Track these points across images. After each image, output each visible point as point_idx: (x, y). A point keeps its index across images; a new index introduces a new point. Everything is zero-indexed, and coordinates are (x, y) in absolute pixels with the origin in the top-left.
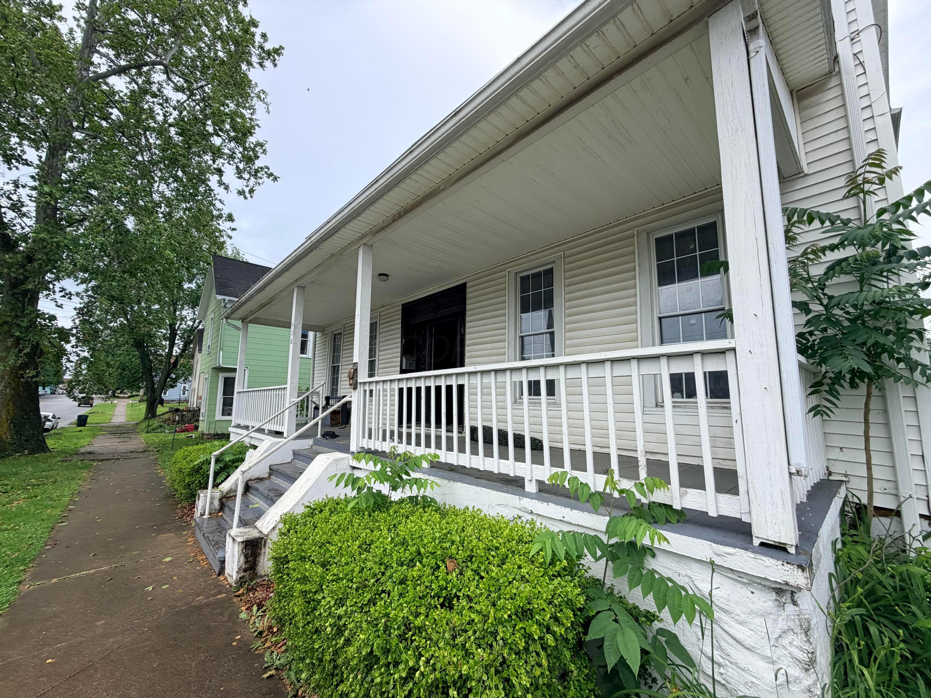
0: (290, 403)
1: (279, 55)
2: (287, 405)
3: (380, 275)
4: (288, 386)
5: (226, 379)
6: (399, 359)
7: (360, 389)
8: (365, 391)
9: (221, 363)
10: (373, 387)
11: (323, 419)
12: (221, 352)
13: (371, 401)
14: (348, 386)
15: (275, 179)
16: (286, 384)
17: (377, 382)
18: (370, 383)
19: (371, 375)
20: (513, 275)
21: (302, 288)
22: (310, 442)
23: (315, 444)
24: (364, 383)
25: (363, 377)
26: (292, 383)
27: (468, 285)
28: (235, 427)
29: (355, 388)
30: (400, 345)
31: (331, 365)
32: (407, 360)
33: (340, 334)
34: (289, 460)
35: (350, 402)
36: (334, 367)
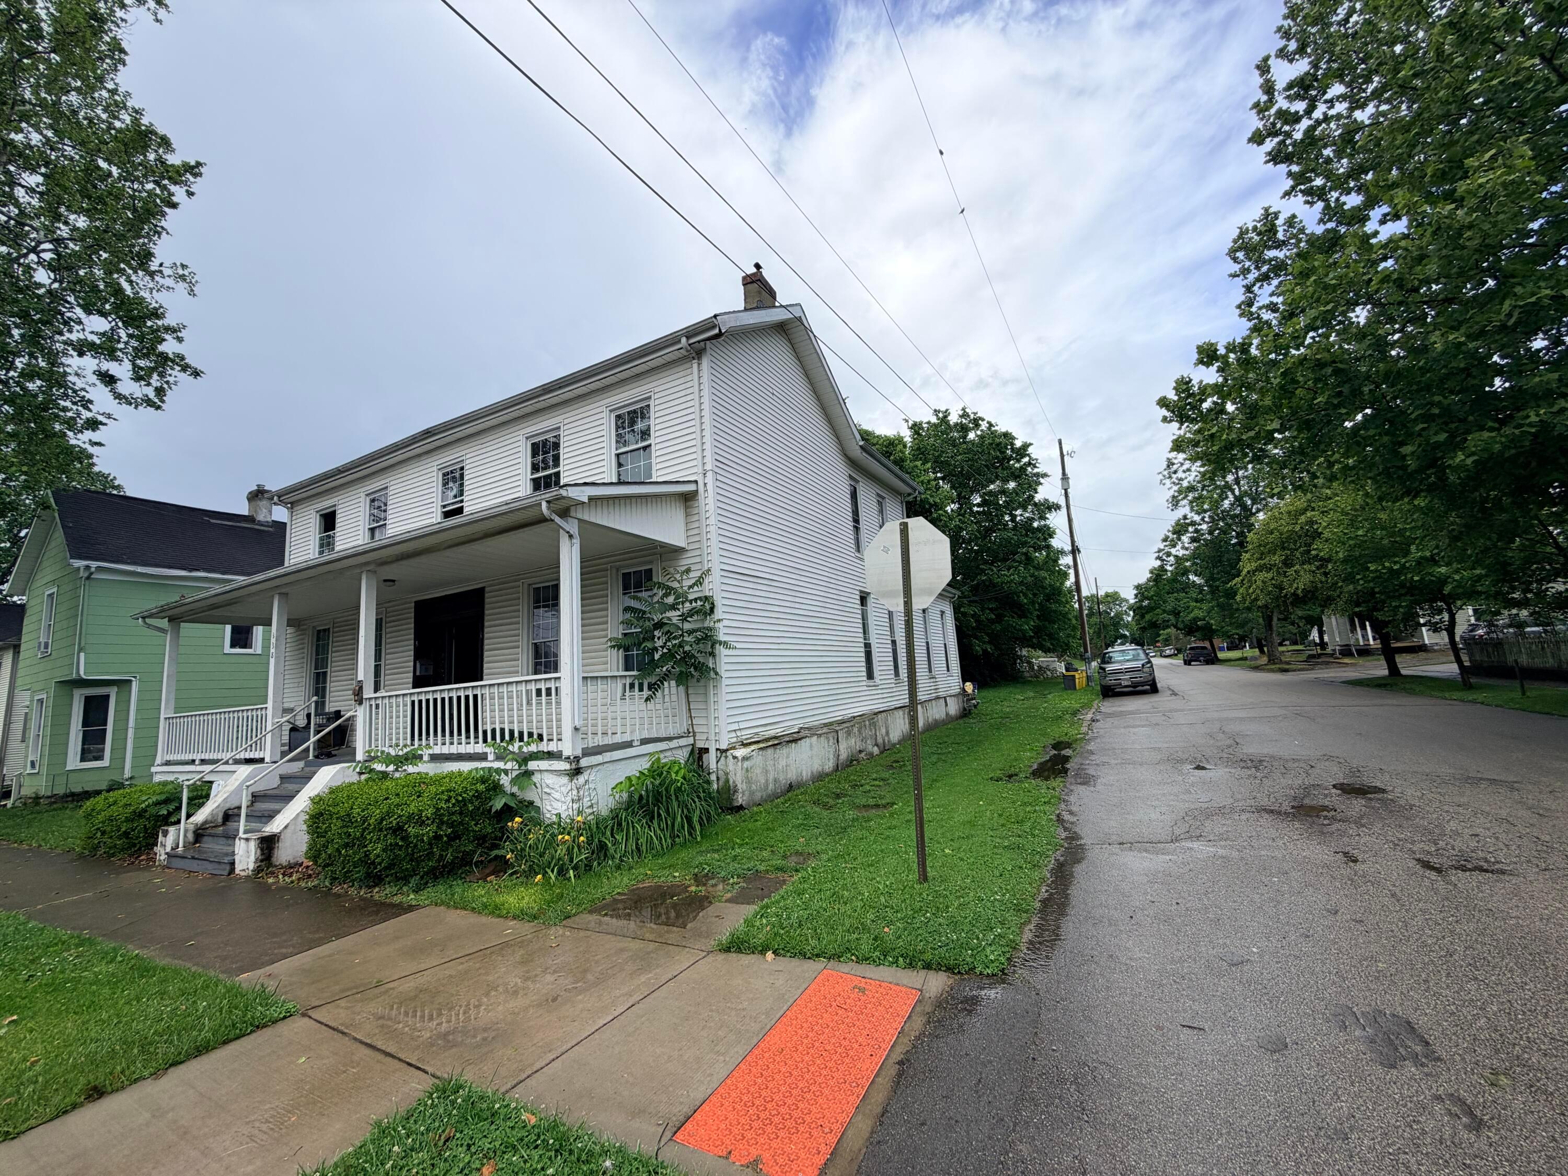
0: (273, 724)
1: (196, 175)
2: (269, 728)
3: (385, 581)
4: (270, 705)
5: (88, 700)
6: (412, 664)
7: (366, 704)
8: (371, 705)
9: (82, 673)
10: (379, 702)
11: (314, 743)
12: (82, 655)
13: (377, 714)
14: (353, 702)
15: (196, 374)
16: (266, 703)
17: (383, 697)
18: (376, 698)
19: (376, 689)
20: (526, 586)
21: (284, 595)
22: (301, 764)
23: (306, 765)
24: (370, 699)
25: (368, 693)
26: (274, 702)
27: (487, 589)
28: (163, 765)
29: (361, 703)
30: (412, 647)
31: (313, 671)
32: (421, 665)
33: (327, 631)
34: (275, 786)
35: (356, 716)
36: (318, 674)
